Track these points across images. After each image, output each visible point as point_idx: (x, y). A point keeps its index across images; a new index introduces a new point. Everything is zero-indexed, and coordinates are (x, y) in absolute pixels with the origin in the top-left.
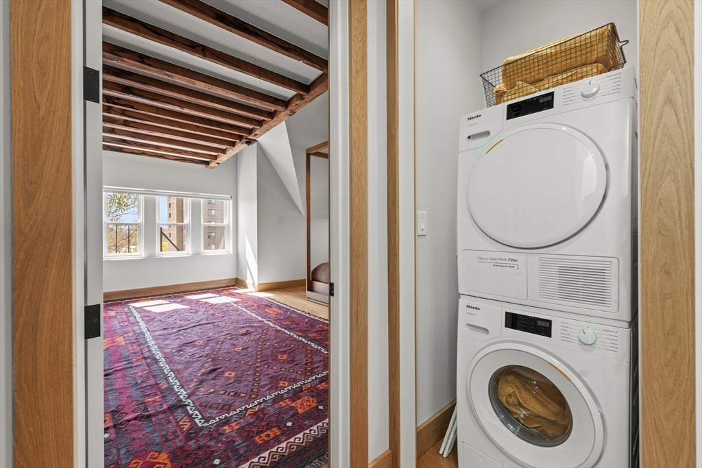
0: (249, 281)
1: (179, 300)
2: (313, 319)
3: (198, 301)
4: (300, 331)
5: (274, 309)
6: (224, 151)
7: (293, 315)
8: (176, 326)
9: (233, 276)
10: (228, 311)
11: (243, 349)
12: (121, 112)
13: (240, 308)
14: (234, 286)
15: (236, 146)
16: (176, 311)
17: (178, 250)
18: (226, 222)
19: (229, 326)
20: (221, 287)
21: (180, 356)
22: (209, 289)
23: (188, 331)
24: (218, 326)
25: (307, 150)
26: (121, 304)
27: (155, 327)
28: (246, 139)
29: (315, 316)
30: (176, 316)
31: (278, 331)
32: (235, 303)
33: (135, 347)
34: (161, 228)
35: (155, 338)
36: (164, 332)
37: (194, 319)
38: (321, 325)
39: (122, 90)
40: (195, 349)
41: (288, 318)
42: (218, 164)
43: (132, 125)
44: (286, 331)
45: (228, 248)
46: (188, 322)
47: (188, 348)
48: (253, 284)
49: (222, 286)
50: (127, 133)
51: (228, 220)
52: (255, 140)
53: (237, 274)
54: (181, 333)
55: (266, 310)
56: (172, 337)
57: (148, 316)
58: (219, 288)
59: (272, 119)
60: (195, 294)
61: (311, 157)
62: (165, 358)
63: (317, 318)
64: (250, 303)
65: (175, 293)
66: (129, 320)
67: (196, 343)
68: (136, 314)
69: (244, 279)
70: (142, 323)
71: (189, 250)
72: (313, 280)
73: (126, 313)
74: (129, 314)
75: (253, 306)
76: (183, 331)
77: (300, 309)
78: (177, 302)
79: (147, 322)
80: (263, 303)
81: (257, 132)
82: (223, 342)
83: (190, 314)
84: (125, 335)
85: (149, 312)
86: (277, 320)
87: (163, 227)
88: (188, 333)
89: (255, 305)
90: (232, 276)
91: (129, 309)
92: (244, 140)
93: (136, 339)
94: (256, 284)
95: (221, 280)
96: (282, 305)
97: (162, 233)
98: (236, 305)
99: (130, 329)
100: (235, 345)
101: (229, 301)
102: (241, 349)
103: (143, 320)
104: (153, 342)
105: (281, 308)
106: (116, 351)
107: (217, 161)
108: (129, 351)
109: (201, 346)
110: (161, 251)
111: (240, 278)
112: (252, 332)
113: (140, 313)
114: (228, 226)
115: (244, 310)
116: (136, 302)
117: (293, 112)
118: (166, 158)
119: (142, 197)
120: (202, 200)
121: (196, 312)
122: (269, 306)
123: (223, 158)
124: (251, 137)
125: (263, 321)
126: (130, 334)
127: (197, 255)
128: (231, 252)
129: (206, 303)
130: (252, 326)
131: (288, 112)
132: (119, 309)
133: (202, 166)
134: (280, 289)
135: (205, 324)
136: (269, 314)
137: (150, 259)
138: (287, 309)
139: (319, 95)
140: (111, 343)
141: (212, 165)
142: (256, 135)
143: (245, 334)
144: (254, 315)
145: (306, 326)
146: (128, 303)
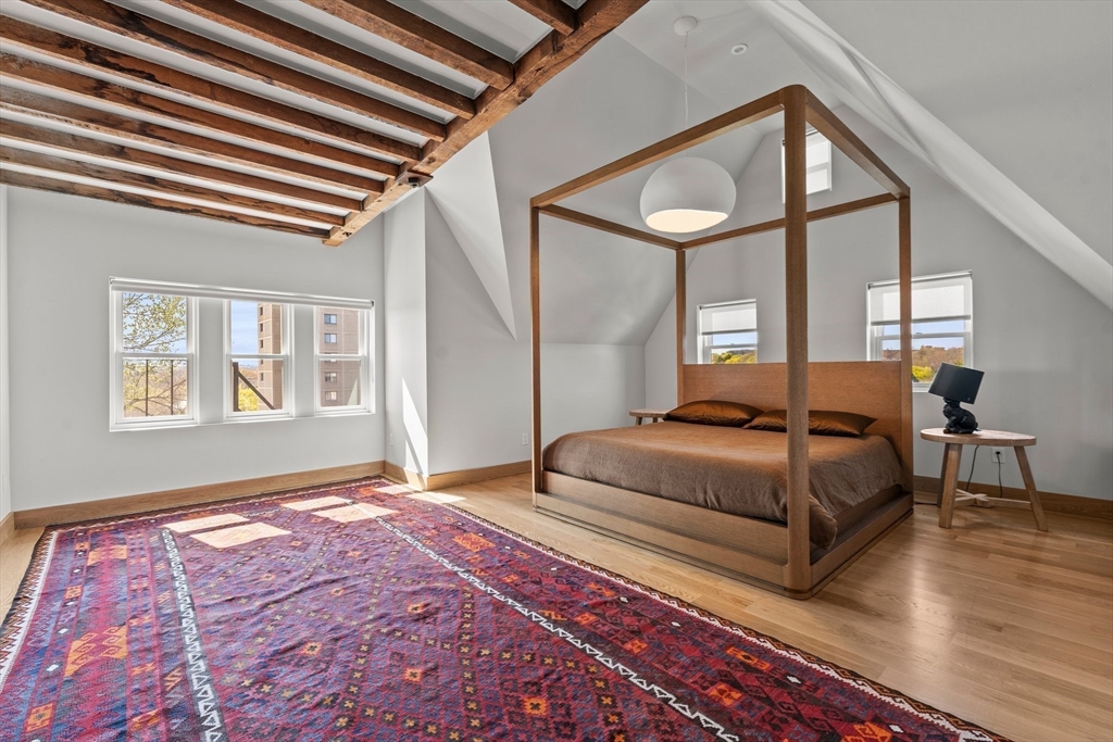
0: (409, 469)
1: (270, 514)
2: (568, 566)
3: (308, 515)
4: (551, 604)
5: (474, 536)
6: (360, 205)
7: (518, 553)
8: (259, 591)
9: (377, 458)
10: (374, 542)
11: (425, 674)
12: (130, 96)
13: (399, 534)
14: (379, 477)
15: (387, 192)
16: (260, 543)
17: (272, 408)
18: (362, 352)
19: (381, 590)
20: (355, 481)
21: (262, 701)
22: (330, 485)
23: (286, 607)
24: (355, 589)
25: (532, 200)
26: (146, 524)
27: (209, 592)
28: (410, 170)
29: (568, 557)
30: (261, 560)
31: (499, 607)
32: (386, 521)
33: (150, 667)
34: (235, 365)
35: (205, 635)
36: (229, 611)
37: (299, 567)
38: (593, 586)
39: (117, 19)
40: (303, 673)
41: (510, 564)
42: (347, 234)
43: (160, 133)
44: (519, 607)
45: (366, 403)
46: (286, 579)
47: (285, 669)
48: (420, 475)
49: (357, 477)
50: (155, 159)
51: (367, 348)
52: (428, 175)
53: (385, 455)
54: (268, 612)
55: (456, 540)
56: (247, 628)
57: (198, 560)
58: (350, 485)
59: (475, 113)
60: (302, 497)
61: (542, 217)
62: (220, 709)
63: (576, 564)
64: (417, 520)
65: (263, 495)
66: (153, 572)
67: (305, 650)
68: (174, 555)
69: (400, 465)
70: (181, 583)
71: (290, 408)
72: (546, 469)
73: (152, 550)
74: (157, 554)
75: (425, 528)
76: (274, 607)
77: (526, 534)
78: (265, 520)
79: (193, 578)
80: (446, 520)
81: (435, 154)
82: (371, 647)
83: (291, 553)
84: (134, 622)
85: (203, 546)
86: (489, 572)
87: (242, 363)
88: (284, 614)
89: (431, 526)
90: (375, 457)
91: (161, 539)
92: (406, 175)
93: (159, 635)
94: (426, 475)
95: (354, 466)
96: (485, 525)
97: (237, 374)
98: (388, 526)
99: (150, 600)
100: (402, 657)
101: (372, 515)
102: (419, 671)
103: (185, 572)
104: (198, 648)
105: (487, 533)
106: (97, 683)
107: (346, 229)
108: (132, 680)
109: (318, 661)
110: (236, 409)
111: (391, 460)
112: (438, 609)
113: (181, 548)
114: (367, 359)
115: (409, 539)
116: (179, 518)
117: (526, 94)
118: (242, 222)
119: (195, 301)
120: (315, 307)
121: (305, 547)
122: (460, 528)
123: (359, 221)
124: (421, 167)
125: (456, 573)
126: (147, 619)
127: (306, 416)
128: (373, 411)
129: (326, 520)
130: (434, 591)
131: (514, 92)
132: (137, 538)
133: (316, 240)
134: (471, 483)
135: (326, 582)
136: (466, 551)
137: (213, 426)
138: (501, 536)
139: (604, 34)
140: (92, 653)
141: (336, 237)
142: (432, 160)
143: (422, 618)
144: (432, 555)
145: (560, 587)
146: (162, 521)
